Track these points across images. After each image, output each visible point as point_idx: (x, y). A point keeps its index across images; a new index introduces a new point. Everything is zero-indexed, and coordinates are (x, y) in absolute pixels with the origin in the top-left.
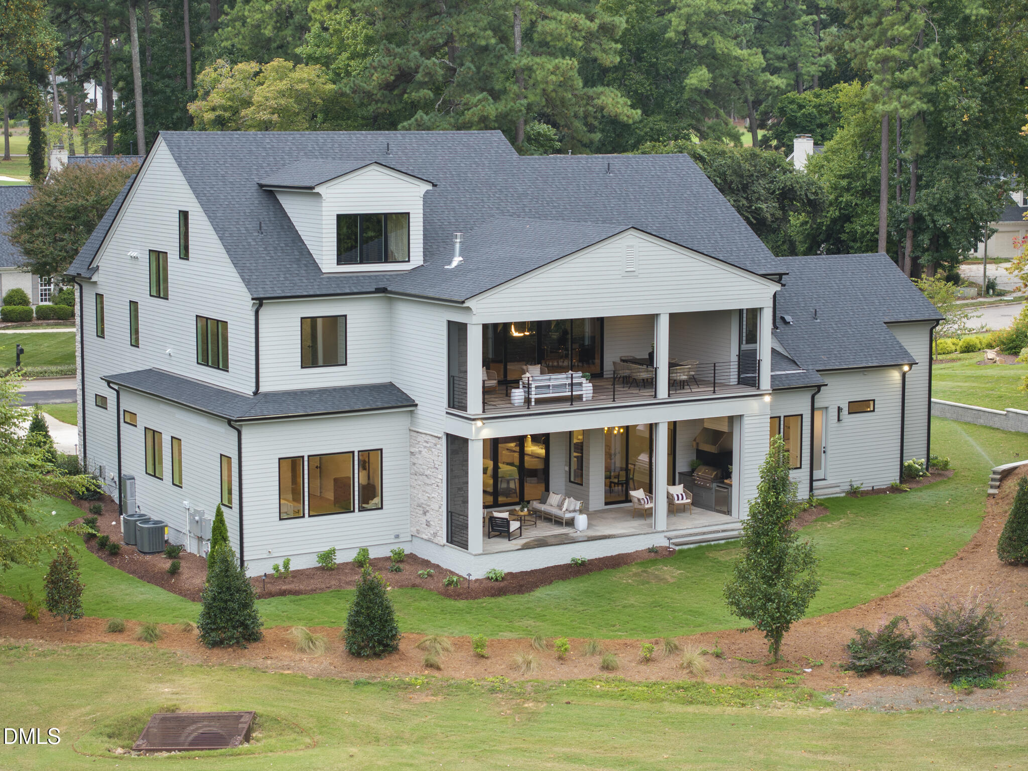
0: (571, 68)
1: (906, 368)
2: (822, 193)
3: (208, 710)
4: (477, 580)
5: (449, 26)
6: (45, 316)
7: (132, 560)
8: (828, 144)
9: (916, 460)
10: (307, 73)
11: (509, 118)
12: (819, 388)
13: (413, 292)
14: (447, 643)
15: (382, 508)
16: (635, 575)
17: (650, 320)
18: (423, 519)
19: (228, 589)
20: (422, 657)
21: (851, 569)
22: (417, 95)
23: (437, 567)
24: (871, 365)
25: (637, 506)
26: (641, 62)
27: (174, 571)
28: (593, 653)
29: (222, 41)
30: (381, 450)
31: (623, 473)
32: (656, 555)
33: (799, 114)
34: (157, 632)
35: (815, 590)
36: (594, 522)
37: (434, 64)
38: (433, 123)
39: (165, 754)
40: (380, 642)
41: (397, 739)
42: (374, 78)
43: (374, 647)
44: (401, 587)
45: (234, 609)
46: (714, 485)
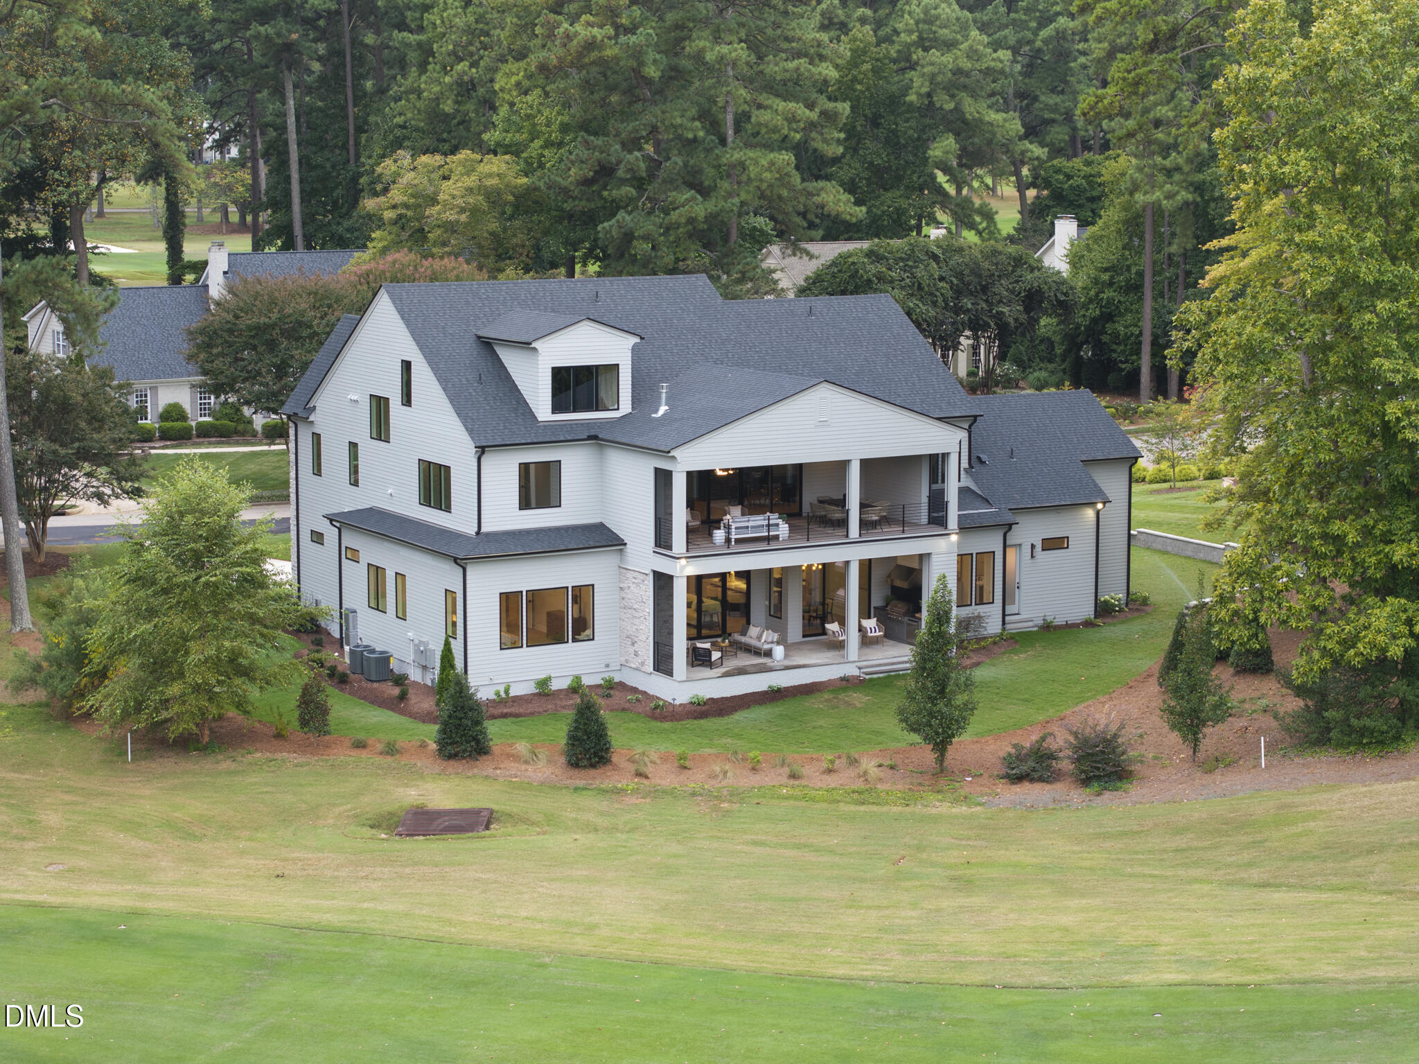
0: (788, 164)
1: (1100, 506)
2: (1074, 294)
3: (452, 807)
4: (681, 705)
5: (654, 116)
6: (205, 433)
7: (360, 688)
8: (1091, 230)
9: (1114, 594)
10: (497, 168)
11: (720, 218)
12: (1010, 526)
13: (623, 440)
14: (654, 757)
15: (593, 639)
16: (827, 700)
17: (843, 465)
18: (631, 650)
19: (462, 708)
20: (632, 768)
21: (1027, 696)
22: (619, 192)
23: (644, 693)
24: (1063, 503)
25: (832, 638)
26: (878, 129)
27: (403, 697)
28: (783, 765)
29: (395, 117)
30: (593, 585)
31: (820, 607)
32: (847, 683)
33: (1066, 186)
34: (397, 747)
35: (972, 709)
36: (791, 654)
37: (637, 158)
38: (636, 224)
39: (422, 838)
40: (595, 754)
41: (614, 829)
42: (571, 173)
43: (590, 758)
44: (612, 710)
45: (467, 726)
46: (906, 619)
